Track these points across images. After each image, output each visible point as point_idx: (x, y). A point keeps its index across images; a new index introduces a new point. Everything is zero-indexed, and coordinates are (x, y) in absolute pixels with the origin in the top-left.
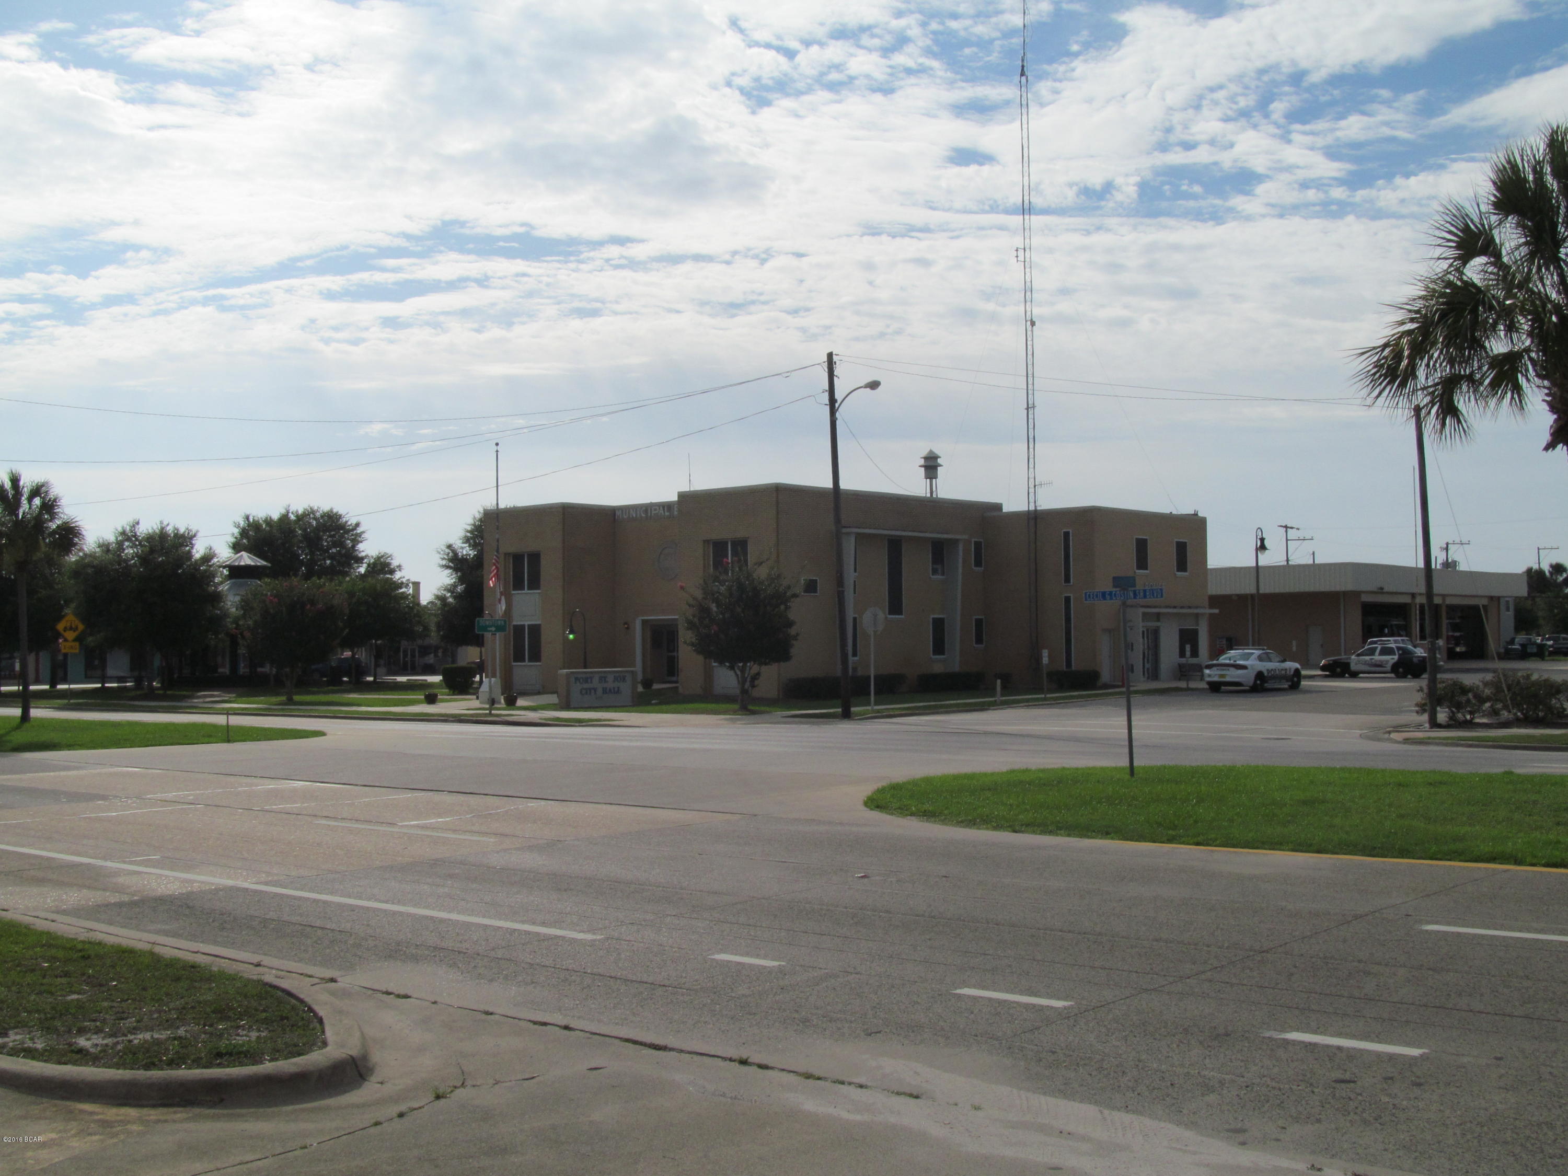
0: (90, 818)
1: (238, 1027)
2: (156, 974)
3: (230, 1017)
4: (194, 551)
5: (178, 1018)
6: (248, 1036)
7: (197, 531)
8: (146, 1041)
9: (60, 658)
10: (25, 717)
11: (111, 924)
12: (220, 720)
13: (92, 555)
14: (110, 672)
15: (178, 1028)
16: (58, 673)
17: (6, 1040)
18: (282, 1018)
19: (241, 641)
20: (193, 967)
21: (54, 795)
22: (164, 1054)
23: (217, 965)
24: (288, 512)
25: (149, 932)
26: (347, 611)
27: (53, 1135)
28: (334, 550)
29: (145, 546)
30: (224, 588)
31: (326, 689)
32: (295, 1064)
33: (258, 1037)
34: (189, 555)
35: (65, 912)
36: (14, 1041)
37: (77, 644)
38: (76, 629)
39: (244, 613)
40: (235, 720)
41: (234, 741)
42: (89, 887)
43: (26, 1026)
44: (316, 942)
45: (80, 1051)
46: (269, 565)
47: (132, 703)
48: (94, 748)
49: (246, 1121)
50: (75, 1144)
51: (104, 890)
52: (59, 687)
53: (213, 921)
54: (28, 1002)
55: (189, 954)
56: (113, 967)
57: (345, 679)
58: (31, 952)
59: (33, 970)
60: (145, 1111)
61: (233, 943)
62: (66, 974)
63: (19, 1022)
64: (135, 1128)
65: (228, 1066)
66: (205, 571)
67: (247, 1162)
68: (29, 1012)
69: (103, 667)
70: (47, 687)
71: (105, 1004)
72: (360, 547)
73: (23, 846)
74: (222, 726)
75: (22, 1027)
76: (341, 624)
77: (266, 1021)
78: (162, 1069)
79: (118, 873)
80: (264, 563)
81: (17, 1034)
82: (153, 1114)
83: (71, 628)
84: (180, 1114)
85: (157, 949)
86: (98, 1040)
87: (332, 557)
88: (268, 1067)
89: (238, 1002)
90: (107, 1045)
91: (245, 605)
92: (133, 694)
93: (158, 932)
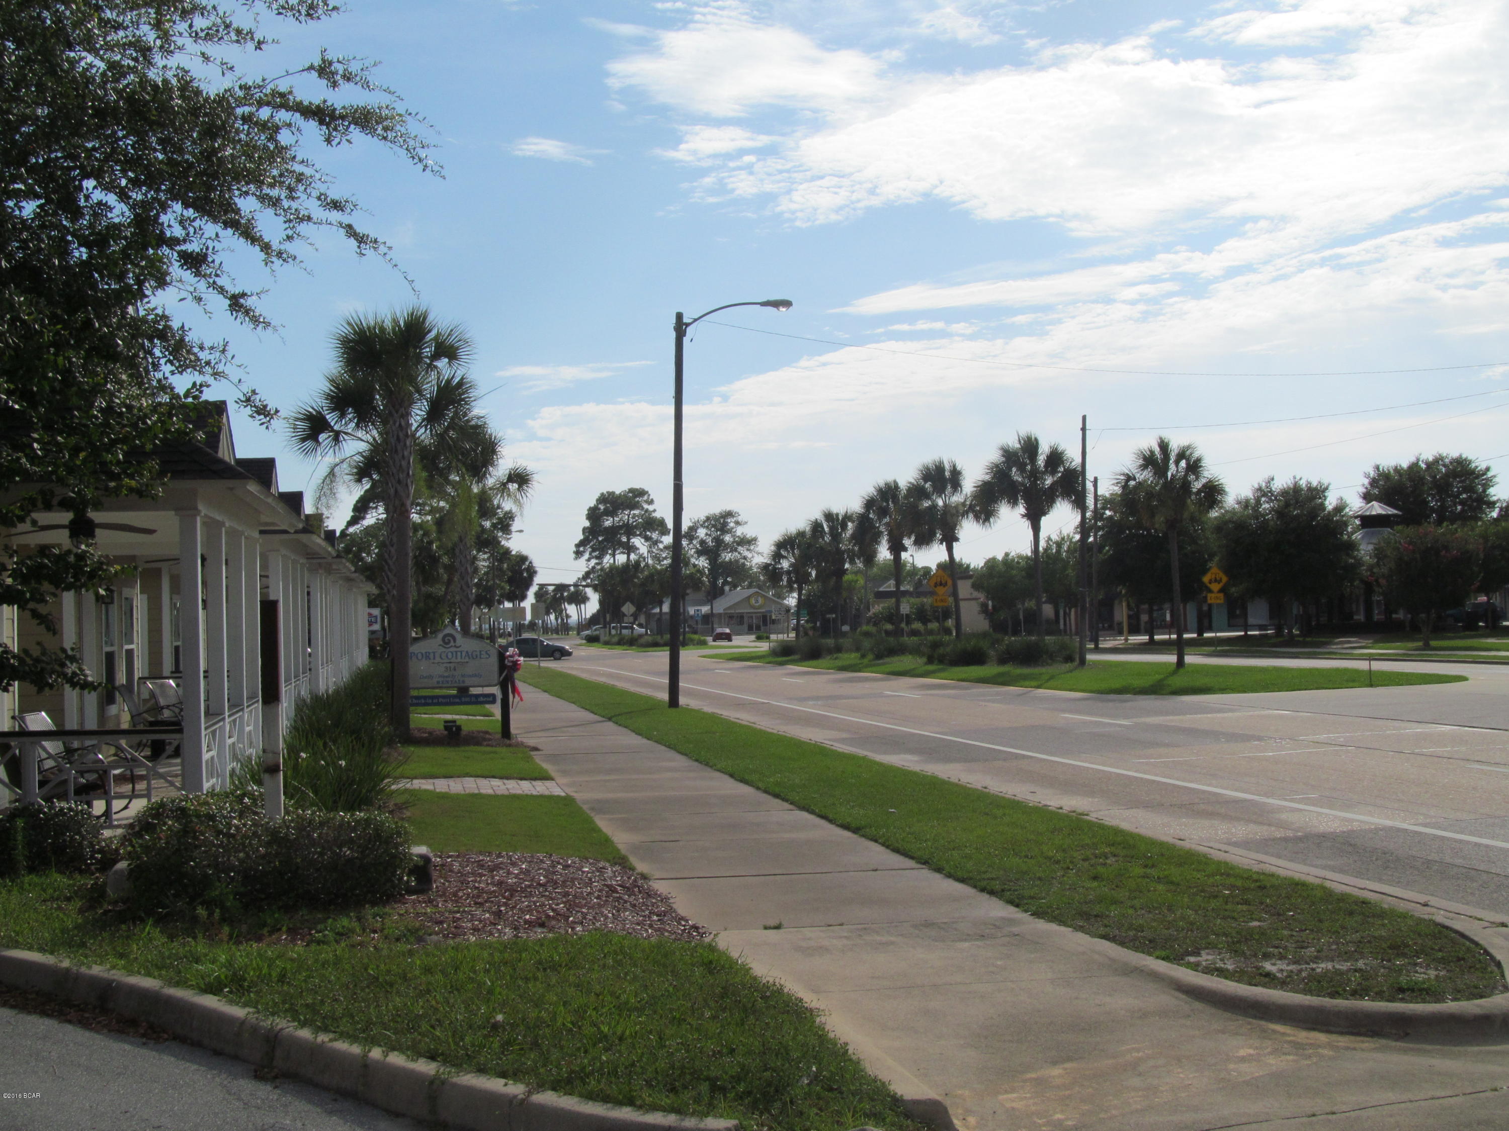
0: (1249, 757)
1: (1416, 964)
2: (1330, 907)
3: (1406, 954)
4: (1327, 503)
5: (1356, 951)
6: (1426, 974)
7: (1329, 484)
8: (1328, 971)
9: (1205, 608)
10: (1180, 663)
11: (1280, 858)
12: (1363, 665)
13: (1233, 512)
14: (1251, 621)
15: (1357, 960)
16: (1204, 622)
17: (1199, 958)
18: (1459, 959)
19: (1376, 589)
20: (1363, 902)
21: (1213, 735)
22: (1347, 985)
23: (1387, 903)
24: (1418, 460)
25: (1316, 866)
26: (1482, 556)
27: (1251, 1051)
28: (1464, 496)
29: (1281, 500)
30: (1357, 536)
31: (1462, 634)
32: (1478, 1006)
33: (1437, 976)
34: (1322, 507)
35: (1236, 844)
36: (1207, 960)
37: (1221, 595)
38: (1220, 581)
39: (1378, 562)
40: (1377, 666)
41: (1378, 686)
42: (1255, 822)
43: (1216, 948)
44: (1481, 885)
45: (1268, 975)
46: (1400, 513)
47: (1274, 649)
48: (1245, 692)
49: (1433, 1057)
50: (1272, 1061)
51: (1269, 825)
52: (1206, 635)
53: (1377, 859)
54: (1215, 925)
55: (1356, 890)
56: (1288, 897)
57: (1481, 624)
58: (1211, 880)
59: (1216, 897)
60: (1334, 1037)
61: (1399, 882)
62: (1246, 902)
63: (1209, 944)
64: (1325, 1052)
65: (1411, 1002)
66: (1337, 521)
67: (1439, 1098)
68: (1217, 935)
69: (1245, 615)
70: (1195, 635)
71: (1286, 932)
72: (1491, 491)
73: (1191, 782)
74: (1363, 671)
75: (1213, 948)
76: (1475, 569)
77: (1442, 961)
78: (1347, 999)
79: (1281, 809)
80: (1395, 512)
81: (1208, 954)
82: (1343, 1041)
83: (1216, 581)
84: (1367, 1043)
85: (1328, 884)
86: (1282, 965)
87: (1462, 503)
88: (1450, 1006)
89: (1412, 939)
90: (1291, 971)
91: (1379, 553)
92: (1273, 641)
93: (1324, 867)
